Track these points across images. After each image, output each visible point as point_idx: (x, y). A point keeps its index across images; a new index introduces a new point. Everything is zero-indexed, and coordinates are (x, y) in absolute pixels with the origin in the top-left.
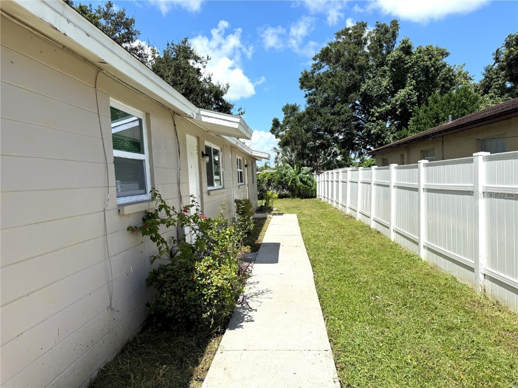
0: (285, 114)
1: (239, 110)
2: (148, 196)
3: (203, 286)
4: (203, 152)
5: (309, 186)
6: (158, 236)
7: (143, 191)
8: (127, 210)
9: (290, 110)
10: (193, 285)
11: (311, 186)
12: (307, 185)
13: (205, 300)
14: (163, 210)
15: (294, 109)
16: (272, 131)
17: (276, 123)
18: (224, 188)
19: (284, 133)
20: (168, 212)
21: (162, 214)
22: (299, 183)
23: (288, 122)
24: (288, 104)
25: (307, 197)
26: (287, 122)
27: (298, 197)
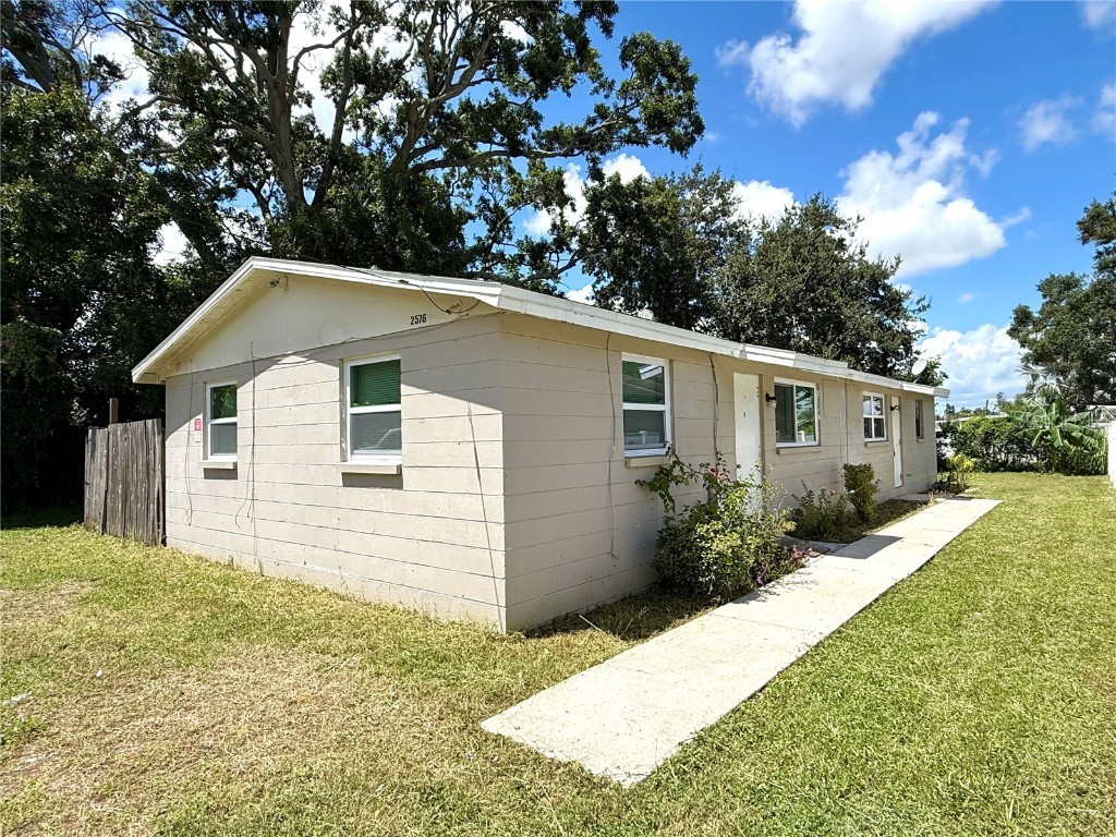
0: (1045, 296)
1: (918, 302)
2: (663, 451)
3: (702, 548)
4: (767, 395)
5: (1086, 449)
6: (667, 494)
7: (662, 445)
8: (633, 463)
9: (1060, 288)
10: (689, 546)
11: (1094, 449)
12: (1083, 445)
13: (703, 564)
14: (678, 468)
15: (1069, 284)
16: (1013, 333)
17: (1023, 317)
18: (820, 445)
19: (1039, 336)
20: (682, 469)
21: (676, 471)
22: (1059, 442)
23: (1051, 313)
24: (1053, 276)
25: (1083, 473)
26: (1048, 312)
27: (1057, 470)
